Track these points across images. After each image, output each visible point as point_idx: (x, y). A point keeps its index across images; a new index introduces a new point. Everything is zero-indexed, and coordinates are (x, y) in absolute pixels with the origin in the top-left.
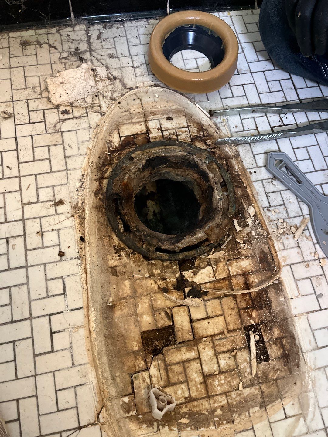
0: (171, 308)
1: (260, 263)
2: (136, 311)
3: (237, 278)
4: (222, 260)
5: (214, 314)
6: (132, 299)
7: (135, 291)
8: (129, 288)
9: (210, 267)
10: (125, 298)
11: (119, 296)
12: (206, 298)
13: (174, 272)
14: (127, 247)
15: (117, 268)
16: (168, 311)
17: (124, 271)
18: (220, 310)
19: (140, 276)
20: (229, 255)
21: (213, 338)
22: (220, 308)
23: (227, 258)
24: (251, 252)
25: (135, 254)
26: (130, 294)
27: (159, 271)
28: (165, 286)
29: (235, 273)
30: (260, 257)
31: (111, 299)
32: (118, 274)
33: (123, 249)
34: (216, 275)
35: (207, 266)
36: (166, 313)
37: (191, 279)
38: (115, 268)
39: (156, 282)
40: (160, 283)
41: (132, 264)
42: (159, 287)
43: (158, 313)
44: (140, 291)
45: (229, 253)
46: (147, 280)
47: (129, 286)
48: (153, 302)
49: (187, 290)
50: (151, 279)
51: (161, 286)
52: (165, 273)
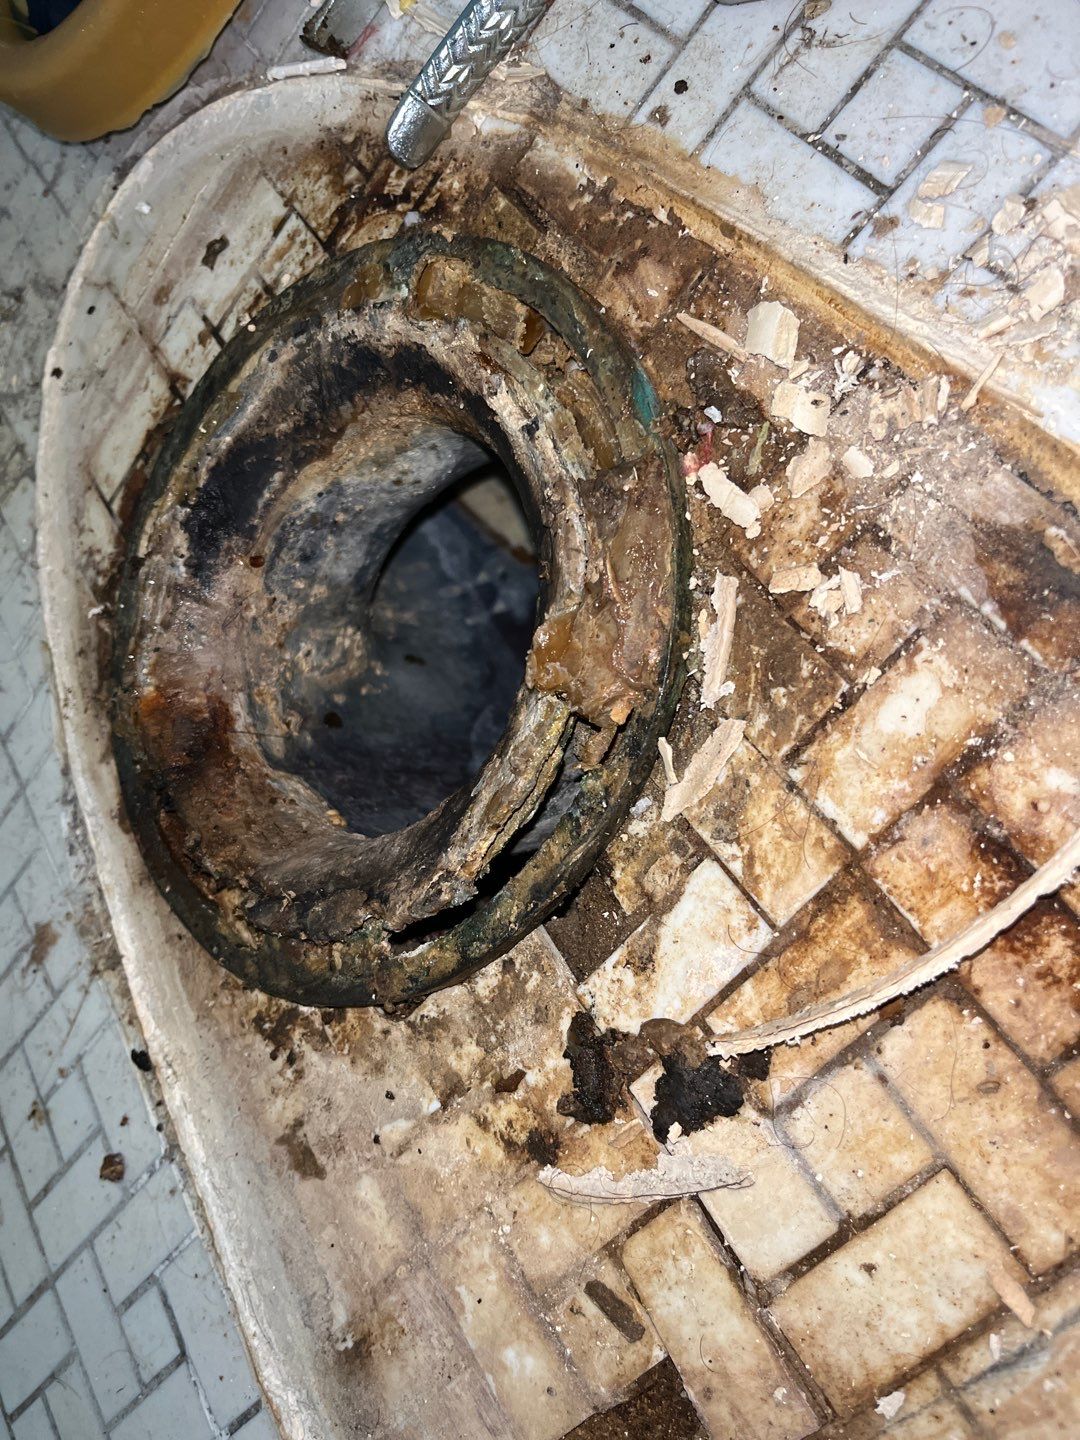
0: (613, 1251)
2: (461, 1341)
3: (910, 846)
5: (880, 1186)
6: (422, 1275)
7: (416, 1224)
8: (385, 1216)
9: (707, 871)
10: (389, 1283)
11: (365, 1278)
12: (776, 1089)
13: (543, 1017)
15: (306, 1128)
16: (610, 1278)
17: (333, 1128)
18: (901, 1143)
19: (403, 1126)
21: (948, 1368)
22: (895, 1122)
25: (341, 1016)
26: (402, 1248)
27: (472, 1050)
28: (532, 1123)
29: (879, 818)
31: (340, 1314)
32: (322, 1159)
34: (765, 902)
35: (688, 868)
36: (598, 1291)
38: (300, 1134)
39: (483, 1124)
40: (505, 1111)
41: (351, 1077)
42: (509, 1145)
43: (562, 1312)
44: (433, 1211)
46: (443, 1129)
47: (383, 1203)
48: (515, 1246)
49: (643, 1091)
50: (458, 1117)
51: (514, 1135)
52: (501, 1044)
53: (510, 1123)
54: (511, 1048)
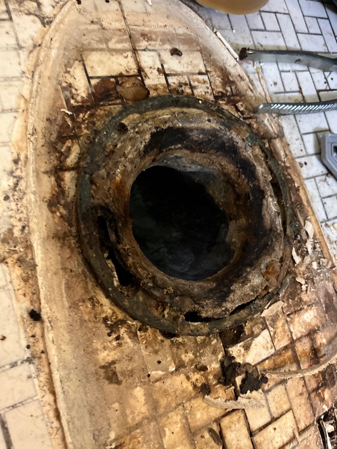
0: (218, 421)
1: (326, 313)
3: (302, 343)
4: (281, 316)
5: (280, 412)
6: (152, 424)
7: (154, 405)
8: (144, 402)
9: (266, 332)
10: (138, 425)
11: (128, 423)
12: (266, 387)
13: (214, 352)
14: (131, 317)
15: (117, 365)
16: (215, 427)
17: (130, 368)
18: (286, 403)
19: (160, 373)
20: (289, 306)
22: (286, 398)
23: (287, 311)
24: (314, 296)
25: (146, 330)
26: (147, 414)
27: (191, 355)
28: (204, 381)
29: (299, 335)
30: (325, 303)
31: (113, 436)
32: (120, 378)
33: (123, 322)
34: (275, 344)
35: (263, 330)
36: (211, 431)
37: (242, 358)
38: (113, 366)
39: (188, 378)
40: (196, 376)
41: (144, 353)
42: (195, 386)
43: (198, 437)
44: (163, 402)
45: (288, 303)
46: (175, 377)
47: (144, 398)
48: (189, 417)
49: (238, 380)
50: (180, 374)
51: (197, 384)
52: (200, 356)
53: (197, 380)
54: (203, 358)
